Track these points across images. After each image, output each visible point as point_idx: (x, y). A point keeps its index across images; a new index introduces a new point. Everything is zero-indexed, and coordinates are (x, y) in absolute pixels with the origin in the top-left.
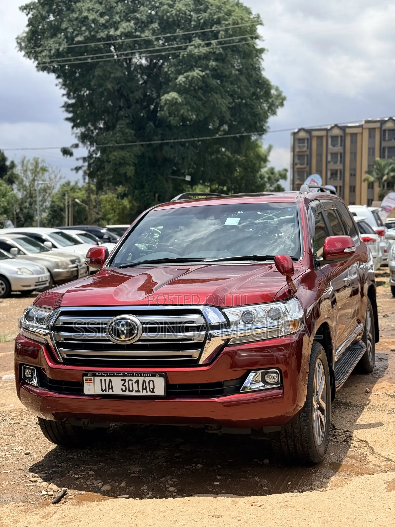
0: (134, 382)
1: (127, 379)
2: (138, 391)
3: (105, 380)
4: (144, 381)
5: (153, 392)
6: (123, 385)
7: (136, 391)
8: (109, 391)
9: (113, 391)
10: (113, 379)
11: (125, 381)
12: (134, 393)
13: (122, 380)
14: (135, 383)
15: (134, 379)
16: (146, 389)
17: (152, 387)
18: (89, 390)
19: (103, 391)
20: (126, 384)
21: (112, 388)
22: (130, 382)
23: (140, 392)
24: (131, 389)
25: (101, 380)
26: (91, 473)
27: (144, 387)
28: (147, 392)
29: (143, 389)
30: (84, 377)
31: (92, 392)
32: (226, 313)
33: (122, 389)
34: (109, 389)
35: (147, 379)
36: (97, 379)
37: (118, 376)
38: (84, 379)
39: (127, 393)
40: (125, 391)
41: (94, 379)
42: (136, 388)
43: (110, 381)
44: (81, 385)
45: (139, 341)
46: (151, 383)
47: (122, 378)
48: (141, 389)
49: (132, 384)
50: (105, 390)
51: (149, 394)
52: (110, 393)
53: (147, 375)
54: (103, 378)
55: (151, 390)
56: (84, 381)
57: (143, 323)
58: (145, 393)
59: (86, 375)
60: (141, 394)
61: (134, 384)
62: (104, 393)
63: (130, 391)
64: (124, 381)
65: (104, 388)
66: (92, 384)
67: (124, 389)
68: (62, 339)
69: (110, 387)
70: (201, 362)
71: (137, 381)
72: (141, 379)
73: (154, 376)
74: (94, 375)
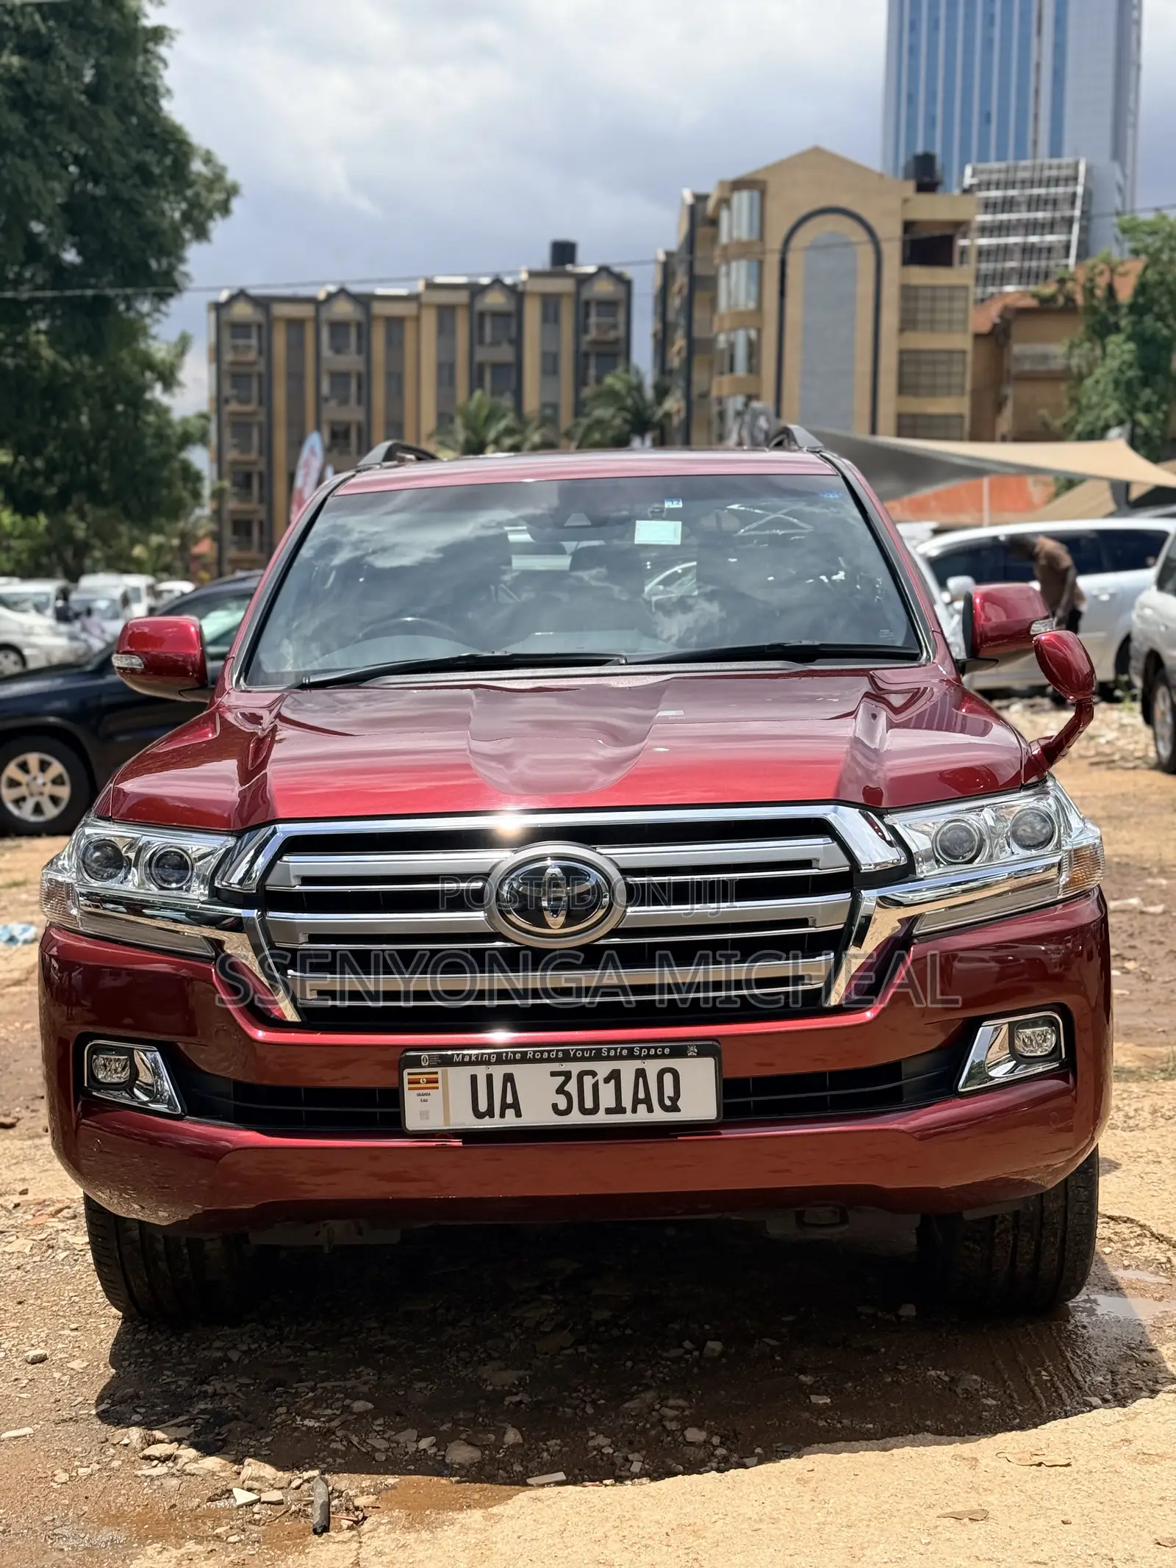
0: (601, 1077)
1: (575, 1068)
2: (619, 1109)
3: (490, 1078)
4: (641, 1073)
5: (675, 1108)
6: (560, 1090)
7: (609, 1111)
8: (502, 1115)
9: (518, 1114)
10: (517, 1070)
11: (567, 1075)
12: (601, 1118)
13: (553, 1074)
14: (607, 1081)
15: (603, 1068)
16: (647, 1101)
17: (669, 1091)
18: (425, 1115)
19: (479, 1115)
20: (572, 1087)
21: (516, 1106)
22: (588, 1081)
23: (623, 1111)
24: (589, 1104)
25: (474, 1079)
26: (359, 1406)
27: (641, 1095)
28: (650, 1110)
29: (636, 1101)
30: (406, 1071)
31: (436, 1123)
32: (897, 827)
33: (555, 1106)
34: (505, 1106)
35: (652, 1067)
36: (457, 1078)
37: (541, 1061)
38: (406, 1078)
39: (576, 1118)
40: (568, 1111)
41: (445, 1076)
42: (607, 1099)
43: (509, 1078)
44: (394, 1098)
45: (614, 933)
46: (668, 1078)
47: (557, 1067)
48: (627, 1102)
49: (595, 1087)
50: (490, 1113)
51: (659, 1116)
52: (510, 1120)
53: (652, 1052)
54: (481, 1072)
55: (668, 1103)
56: (406, 1086)
57: (625, 872)
58: (642, 1115)
59: (416, 1062)
60: (628, 1118)
61: (601, 1085)
62: (487, 1123)
63: (584, 1111)
64: (562, 1078)
65: (483, 1107)
66: (436, 1095)
67: (563, 1105)
68: (303, 938)
69: (509, 1100)
70: (834, 1000)
71: (615, 1076)
72: (628, 1069)
73: (679, 1052)
74: (447, 1062)
